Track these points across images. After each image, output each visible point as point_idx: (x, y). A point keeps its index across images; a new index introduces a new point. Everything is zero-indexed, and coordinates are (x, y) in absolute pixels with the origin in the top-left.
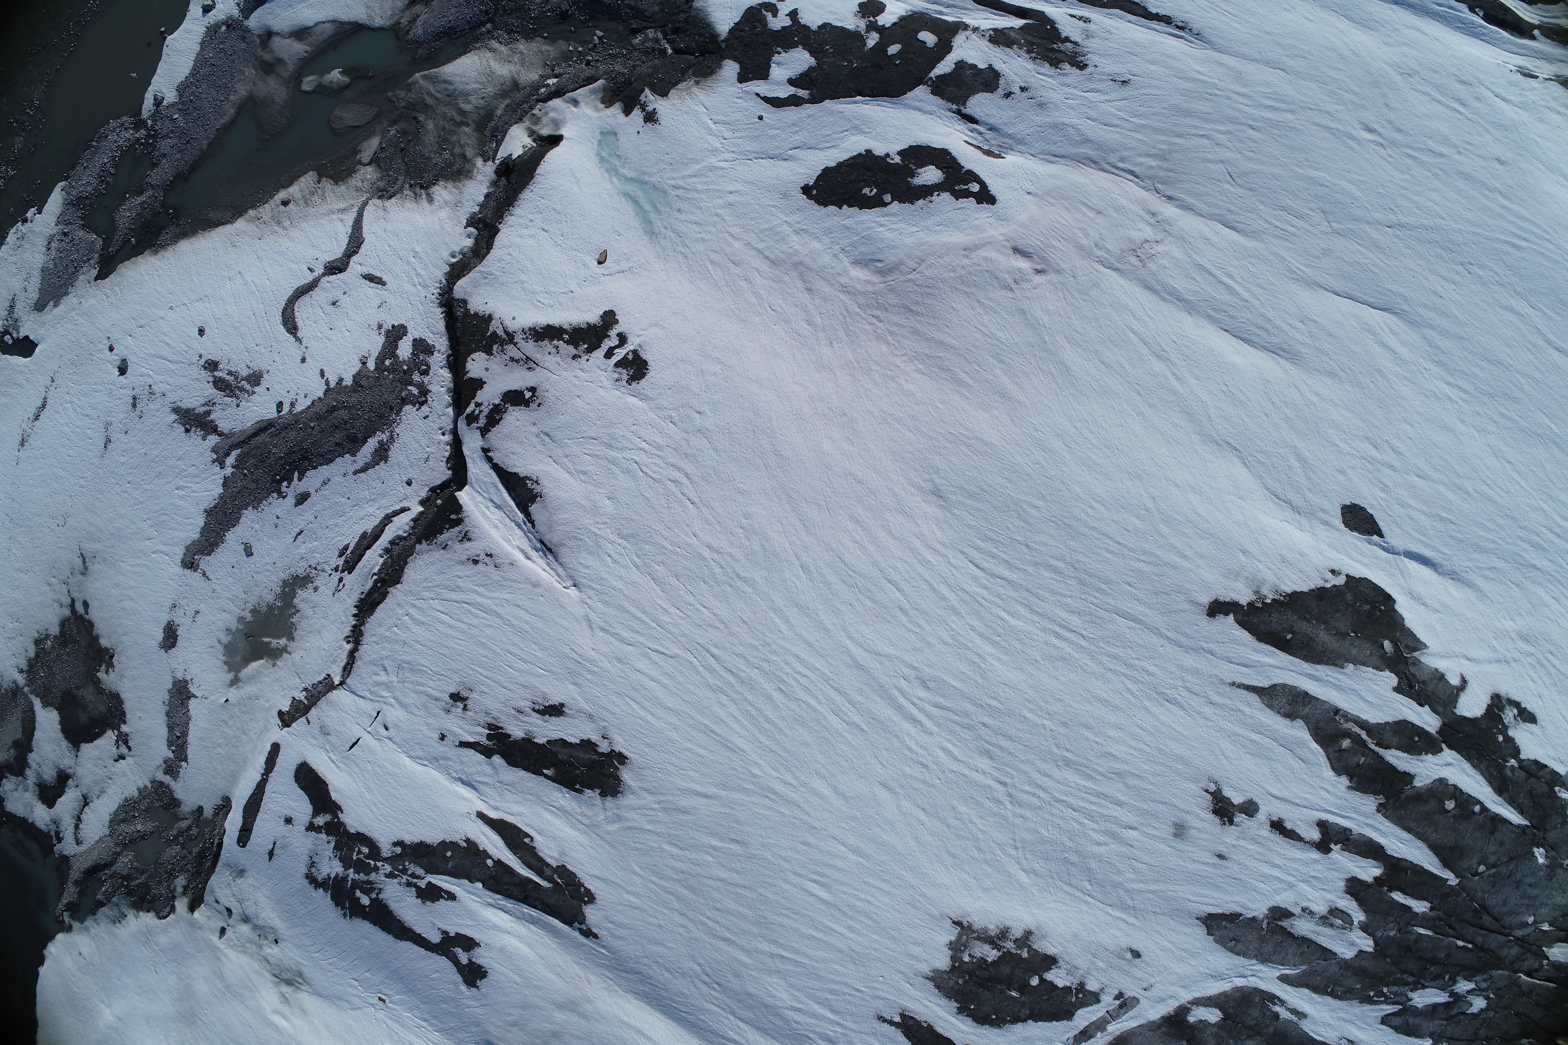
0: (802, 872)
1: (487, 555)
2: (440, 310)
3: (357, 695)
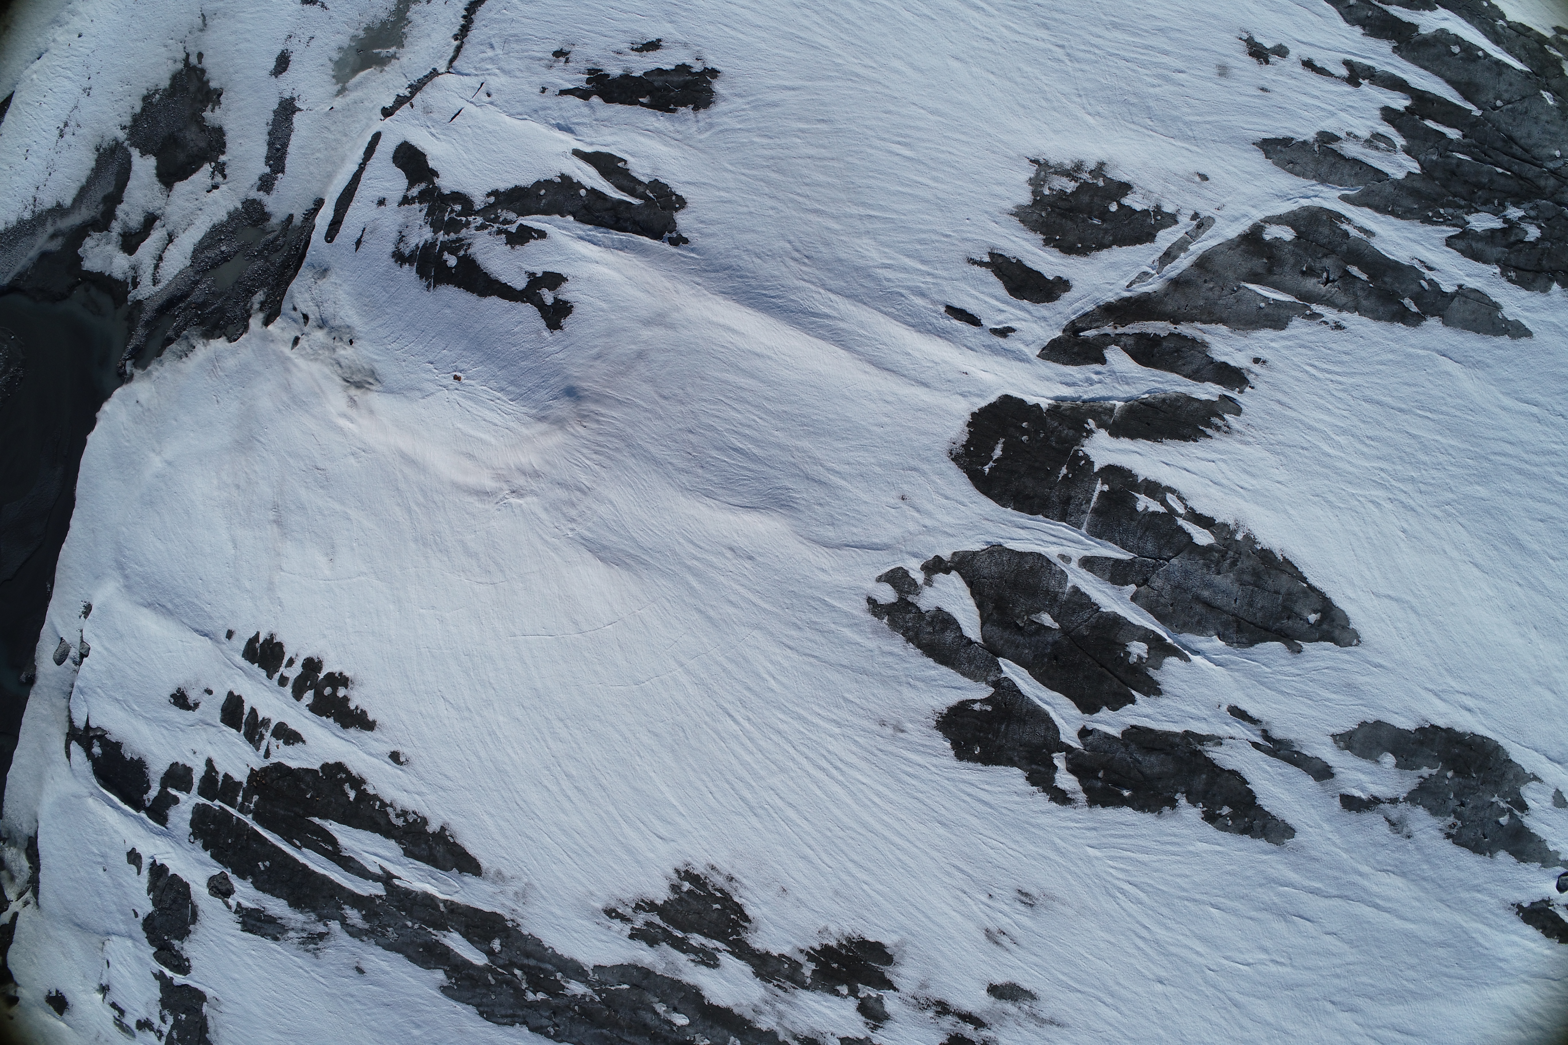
0: (886, 136)
3: (462, 74)
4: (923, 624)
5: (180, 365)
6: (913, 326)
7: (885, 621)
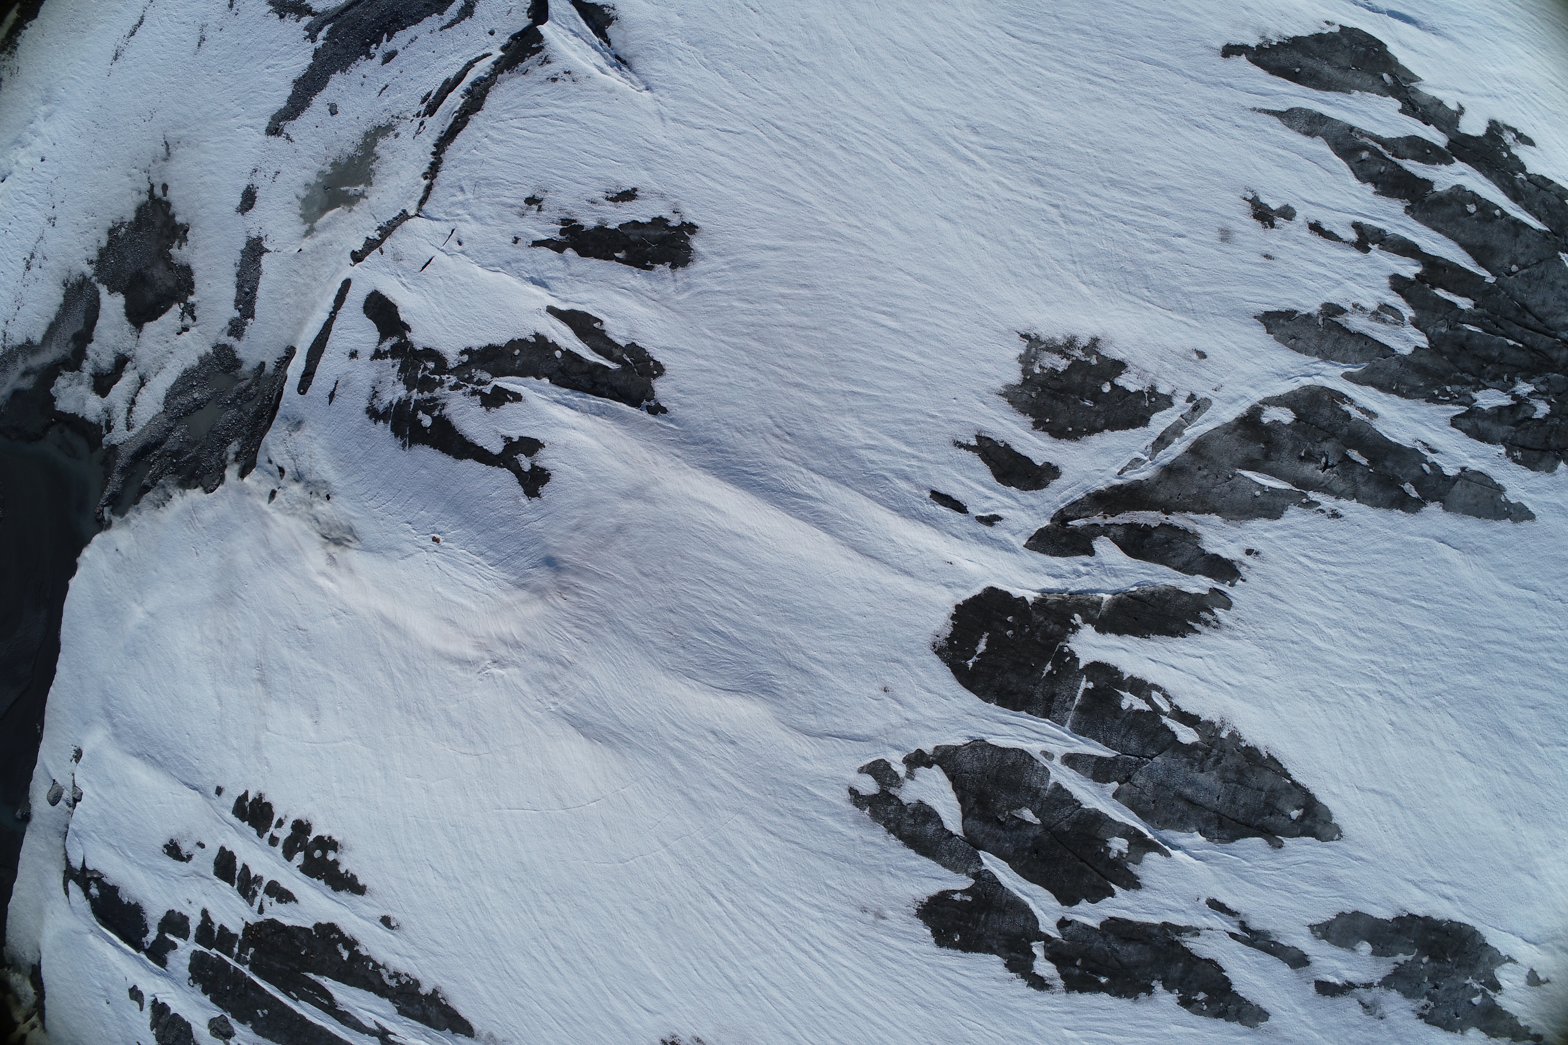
0: (871, 305)
1: (565, 73)
3: (432, 219)
4: (905, 816)
5: (158, 515)
6: (897, 511)
7: (867, 811)
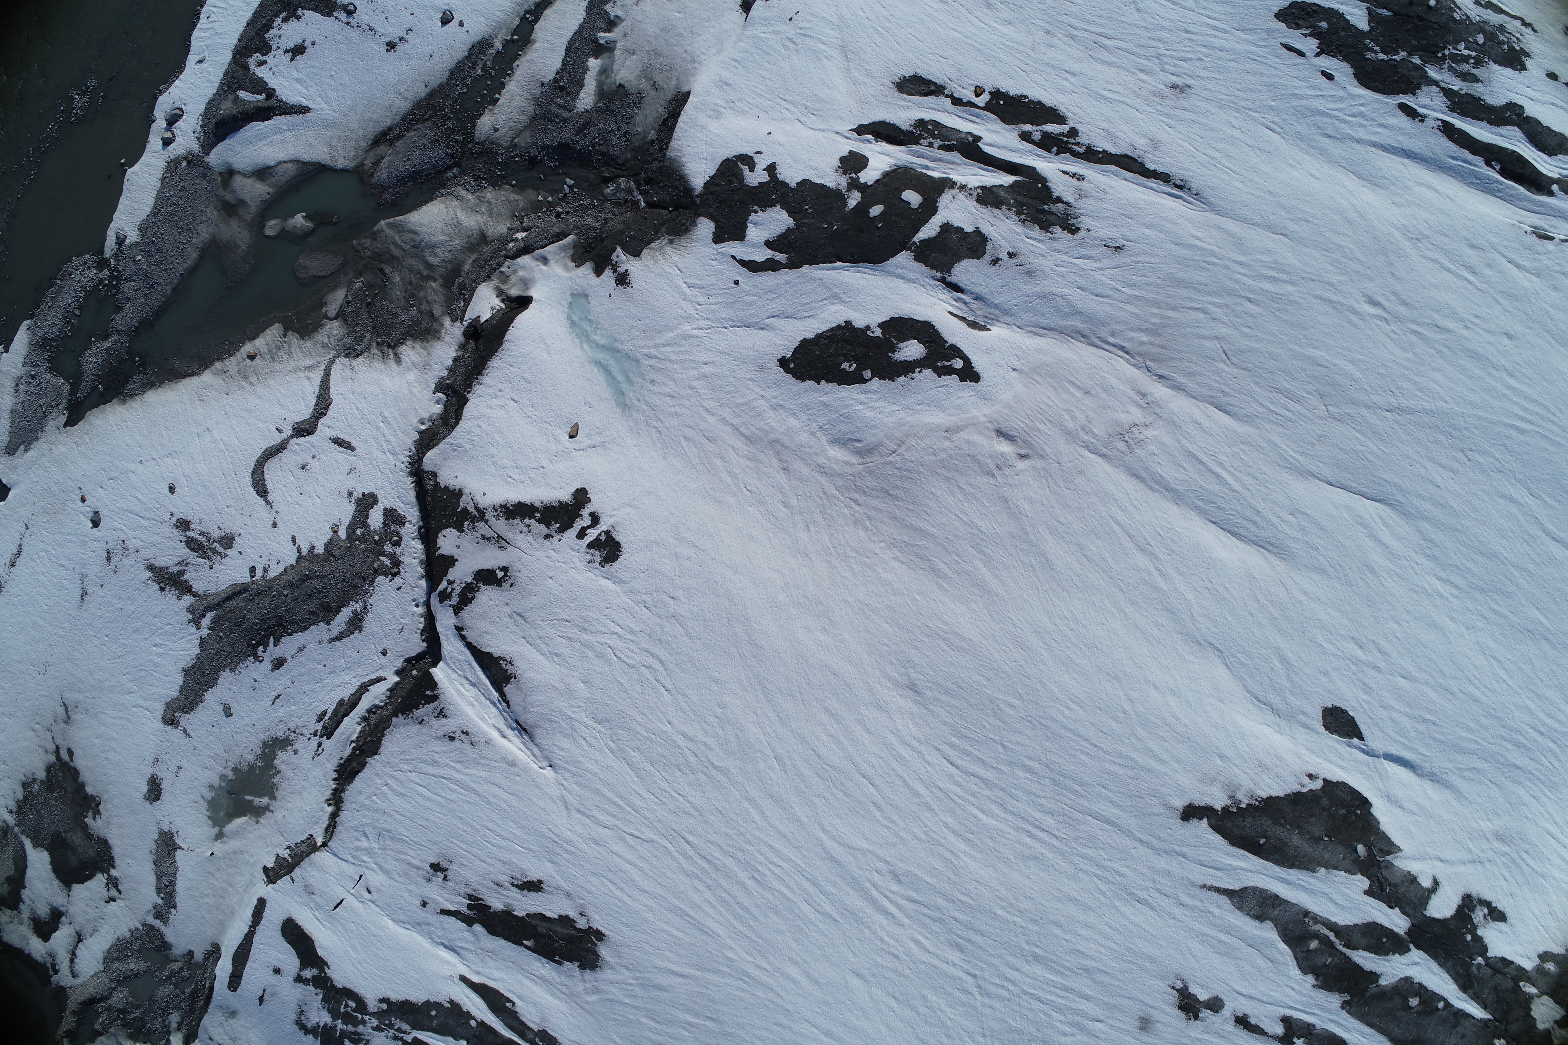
1: (463, 732)
2: (410, 479)
